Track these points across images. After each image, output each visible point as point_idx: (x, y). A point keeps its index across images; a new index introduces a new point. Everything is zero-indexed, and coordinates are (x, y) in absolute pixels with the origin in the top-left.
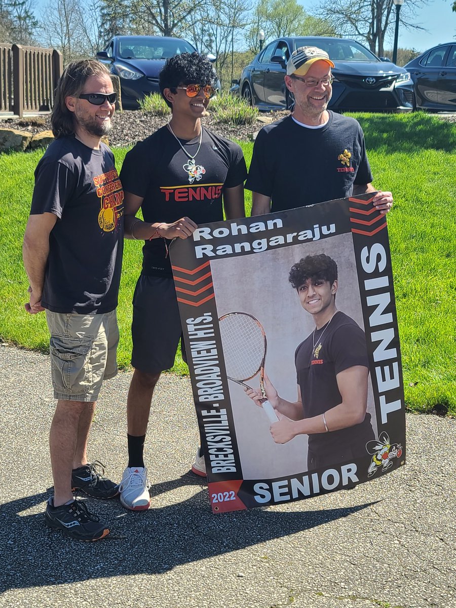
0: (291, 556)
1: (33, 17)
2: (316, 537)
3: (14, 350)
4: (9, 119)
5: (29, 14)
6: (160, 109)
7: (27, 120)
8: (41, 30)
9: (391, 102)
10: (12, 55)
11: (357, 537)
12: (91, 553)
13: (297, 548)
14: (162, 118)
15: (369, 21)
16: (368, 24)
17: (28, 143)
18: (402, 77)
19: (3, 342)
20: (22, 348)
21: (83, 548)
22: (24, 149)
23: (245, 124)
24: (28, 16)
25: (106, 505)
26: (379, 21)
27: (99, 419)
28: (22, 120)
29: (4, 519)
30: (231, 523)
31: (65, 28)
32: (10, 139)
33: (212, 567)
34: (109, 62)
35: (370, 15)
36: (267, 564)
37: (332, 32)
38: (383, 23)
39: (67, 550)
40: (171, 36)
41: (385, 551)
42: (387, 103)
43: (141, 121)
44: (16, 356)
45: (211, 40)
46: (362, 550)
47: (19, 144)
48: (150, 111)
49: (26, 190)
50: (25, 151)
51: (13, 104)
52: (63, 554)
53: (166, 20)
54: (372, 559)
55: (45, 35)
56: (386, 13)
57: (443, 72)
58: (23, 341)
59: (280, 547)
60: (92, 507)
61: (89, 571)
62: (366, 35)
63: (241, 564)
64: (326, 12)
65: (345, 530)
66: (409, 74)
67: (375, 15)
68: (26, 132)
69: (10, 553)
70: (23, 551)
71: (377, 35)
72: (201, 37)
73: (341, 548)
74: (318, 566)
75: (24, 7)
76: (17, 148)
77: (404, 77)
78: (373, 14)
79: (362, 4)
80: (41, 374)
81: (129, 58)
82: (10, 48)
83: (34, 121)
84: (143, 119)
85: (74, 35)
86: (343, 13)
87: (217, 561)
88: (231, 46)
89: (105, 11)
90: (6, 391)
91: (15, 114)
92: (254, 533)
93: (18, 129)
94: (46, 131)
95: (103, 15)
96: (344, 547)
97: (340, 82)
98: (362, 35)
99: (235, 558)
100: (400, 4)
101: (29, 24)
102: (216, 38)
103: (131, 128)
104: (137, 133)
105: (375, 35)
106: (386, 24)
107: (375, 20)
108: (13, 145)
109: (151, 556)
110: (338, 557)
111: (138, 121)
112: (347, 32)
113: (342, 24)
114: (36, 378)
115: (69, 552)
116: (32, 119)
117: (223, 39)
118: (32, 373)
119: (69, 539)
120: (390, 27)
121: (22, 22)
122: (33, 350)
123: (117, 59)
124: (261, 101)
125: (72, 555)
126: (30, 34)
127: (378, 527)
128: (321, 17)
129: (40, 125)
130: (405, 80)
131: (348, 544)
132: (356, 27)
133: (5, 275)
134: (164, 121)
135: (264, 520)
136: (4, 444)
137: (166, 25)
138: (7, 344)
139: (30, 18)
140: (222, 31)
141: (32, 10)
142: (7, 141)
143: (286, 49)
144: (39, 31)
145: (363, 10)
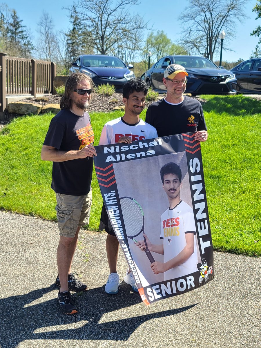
0: (207, 339)
1: (32, 44)
2: (219, 328)
3: (40, 221)
4: (29, 98)
5: (30, 43)
6: (107, 93)
7: (39, 99)
8: (36, 51)
9: (225, 89)
10: (31, 65)
11: (241, 328)
12: (99, 337)
13: (210, 335)
14: (108, 97)
15: (205, 47)
16: (205, 49)
17: (40, 110)
18: (231, 77)
19: (34, 216)
20: (44, 220)
21: (94, 333)
22: (38, 113)
23: (151, 101)
24: (29, 44)
25: (102, 309)
26: (211, 47)
27: (91, 260)
28: (36, 98)
29: (49, 316)
30: (171, 319)
31: (48, 50)
32: (31, 108)
33: (166, 345)
34: (78, 68)
35: (206, 44)
36: (195, 344)
37: (186, 53)
38: (213, 48)
39: (86, 334)
40: (105, 54)
41: (258, 336)
42: (223, 90)
43: (98, 99)
44: (42, 224)
45: (123, 56)
46: (245, 336)
47: (35, 111)
48: (102, 93)
49: (40, 135)
50: (39, 115)
51: (31, 90)
52: (84, 337)
53: (102, 46)
54: (252, 341)
55: (38, 54)
56: (214, 43)
57: (251, 74)
58: (45, 215)
59: (201, 334)
60: (95, 310)
61: (99, 347)
62: (204, 54)
63: (181, 343)
64: (183, 43)
65: (234, 324)
66: (234, 75)
67: (208, 44)
68: (39, 105)
69: (55, 336)
70: (62, 335)
71: (210, 54)
72: (118, 55)
73: (234, 334)
74: (223, 345)
75: (27, 39)
76: (35, 113)
77: (232, 76)
78: (208, 43)
79: (202, 39)
80: (57, 234)
81: (89, 66)
82: (30, 61)
83: (42, 99)
84: (98, 98)
85: (53, 54)
86: (192, 43)
87: (168, 342)
88: (133, 60)
89: (69, 42)
90: (39, 243)
91: (32, 95)
92: (185, 326)
93: (34, 103)
94: (49, 104)
95: (68, 44)
96: (235, 334)
97: (199, 79)
98: (202, 54)
99: (177, 340)
100: (223, 38)
101: (30, 48)
102: (125, 56)
103: (93, 103)
104: (96, 105)
105: (208, 54)
106: (214, 48)
107: (209, 47)
108: (32, 111)
109: (131, 338)
110: (233, 340)
111: (96, 99)
112: (194, 53)
113: (191, 49)
114: (54, 236)
115: (87, 335)
116: (41, 98)
117: (129, 56)
118: (52, 233)
119: (86, 328)
120: (216, 50)
121: (26, 47)
122: (50, 220)
123: (82, 67)
124: (156, 88)
125: (88, 337)
126: (30, 53)
127: (252, 323)
128: (181, 45)
129: (46, 101)
130: (232, 78)
131: (237, 333)
132: (199, 50)
133: (32, 180)
134: (109, 99)
135: (189, 318)
136: (43, 273)
137: (103, 49)
138: (37, 217)
139: (30, 45)
140: (129, 52)
141: (31, 41)
142: (29, 109)
143: (169, 61)
144: (35, 52)
145: (202, 41)
